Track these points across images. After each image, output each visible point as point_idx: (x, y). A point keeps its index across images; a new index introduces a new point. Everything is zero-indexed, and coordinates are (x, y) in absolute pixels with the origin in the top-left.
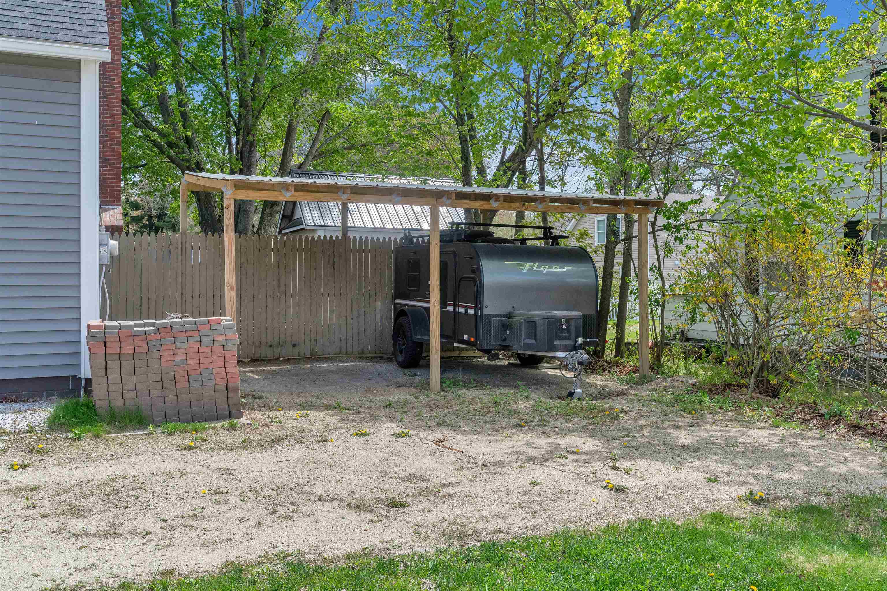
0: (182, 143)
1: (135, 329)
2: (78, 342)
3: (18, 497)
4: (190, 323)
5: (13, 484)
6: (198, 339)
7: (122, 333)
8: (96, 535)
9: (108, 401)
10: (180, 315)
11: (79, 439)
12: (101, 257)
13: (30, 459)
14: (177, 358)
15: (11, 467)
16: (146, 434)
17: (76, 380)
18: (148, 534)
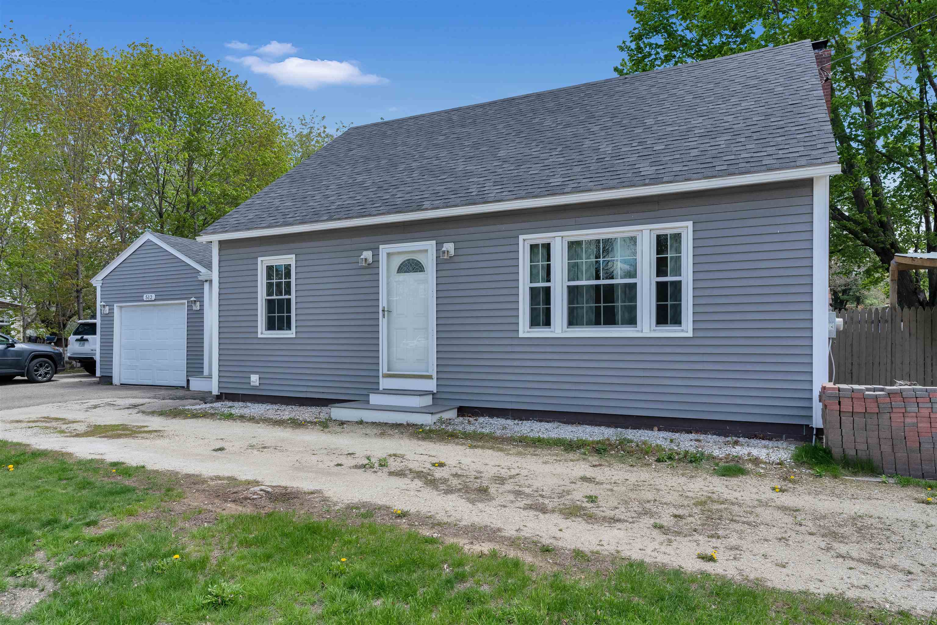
0: (876, 228)
1: (867, 393)
2: (811, 399)
3: (786, 514)
4: (921, 390)
5: (778, 503)
6: (929, 405)
7: (855, 395)
8: (860, 560)
9: (841, 450)
10: (909, 383)
11: (820, 476)
12: (830, 332)
13: (786, 485)
14: (908, 420)
15: (774, 489)
16: (880, 482)
17: (809, 429)
18: (910, 573)
